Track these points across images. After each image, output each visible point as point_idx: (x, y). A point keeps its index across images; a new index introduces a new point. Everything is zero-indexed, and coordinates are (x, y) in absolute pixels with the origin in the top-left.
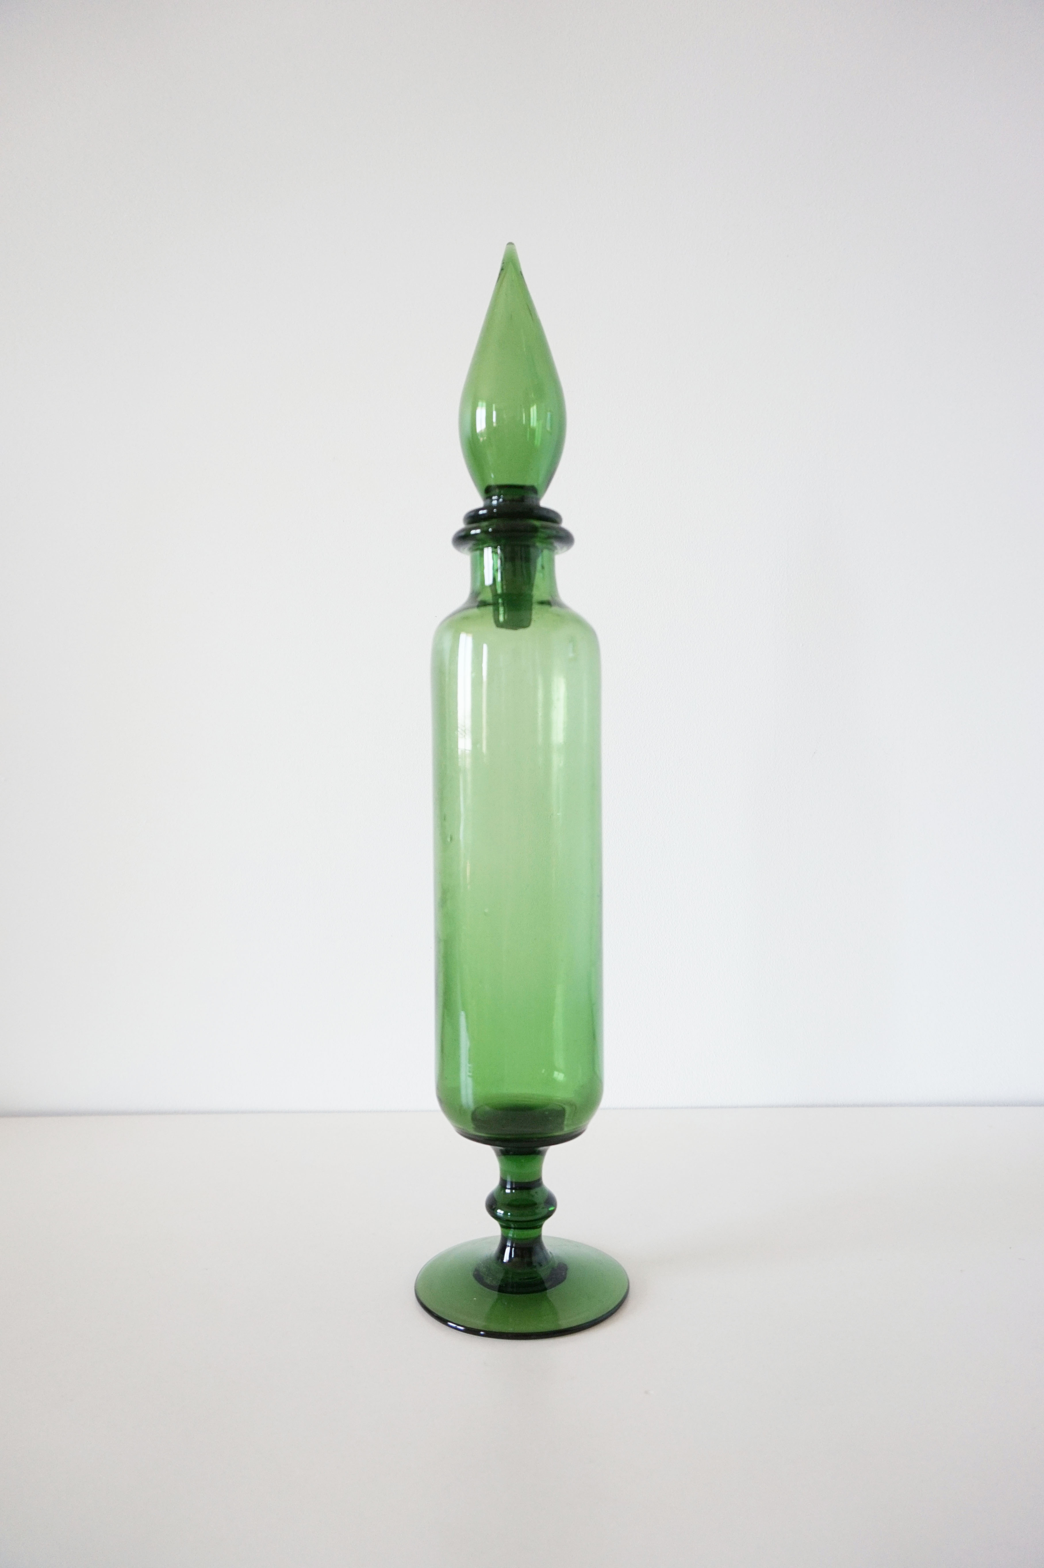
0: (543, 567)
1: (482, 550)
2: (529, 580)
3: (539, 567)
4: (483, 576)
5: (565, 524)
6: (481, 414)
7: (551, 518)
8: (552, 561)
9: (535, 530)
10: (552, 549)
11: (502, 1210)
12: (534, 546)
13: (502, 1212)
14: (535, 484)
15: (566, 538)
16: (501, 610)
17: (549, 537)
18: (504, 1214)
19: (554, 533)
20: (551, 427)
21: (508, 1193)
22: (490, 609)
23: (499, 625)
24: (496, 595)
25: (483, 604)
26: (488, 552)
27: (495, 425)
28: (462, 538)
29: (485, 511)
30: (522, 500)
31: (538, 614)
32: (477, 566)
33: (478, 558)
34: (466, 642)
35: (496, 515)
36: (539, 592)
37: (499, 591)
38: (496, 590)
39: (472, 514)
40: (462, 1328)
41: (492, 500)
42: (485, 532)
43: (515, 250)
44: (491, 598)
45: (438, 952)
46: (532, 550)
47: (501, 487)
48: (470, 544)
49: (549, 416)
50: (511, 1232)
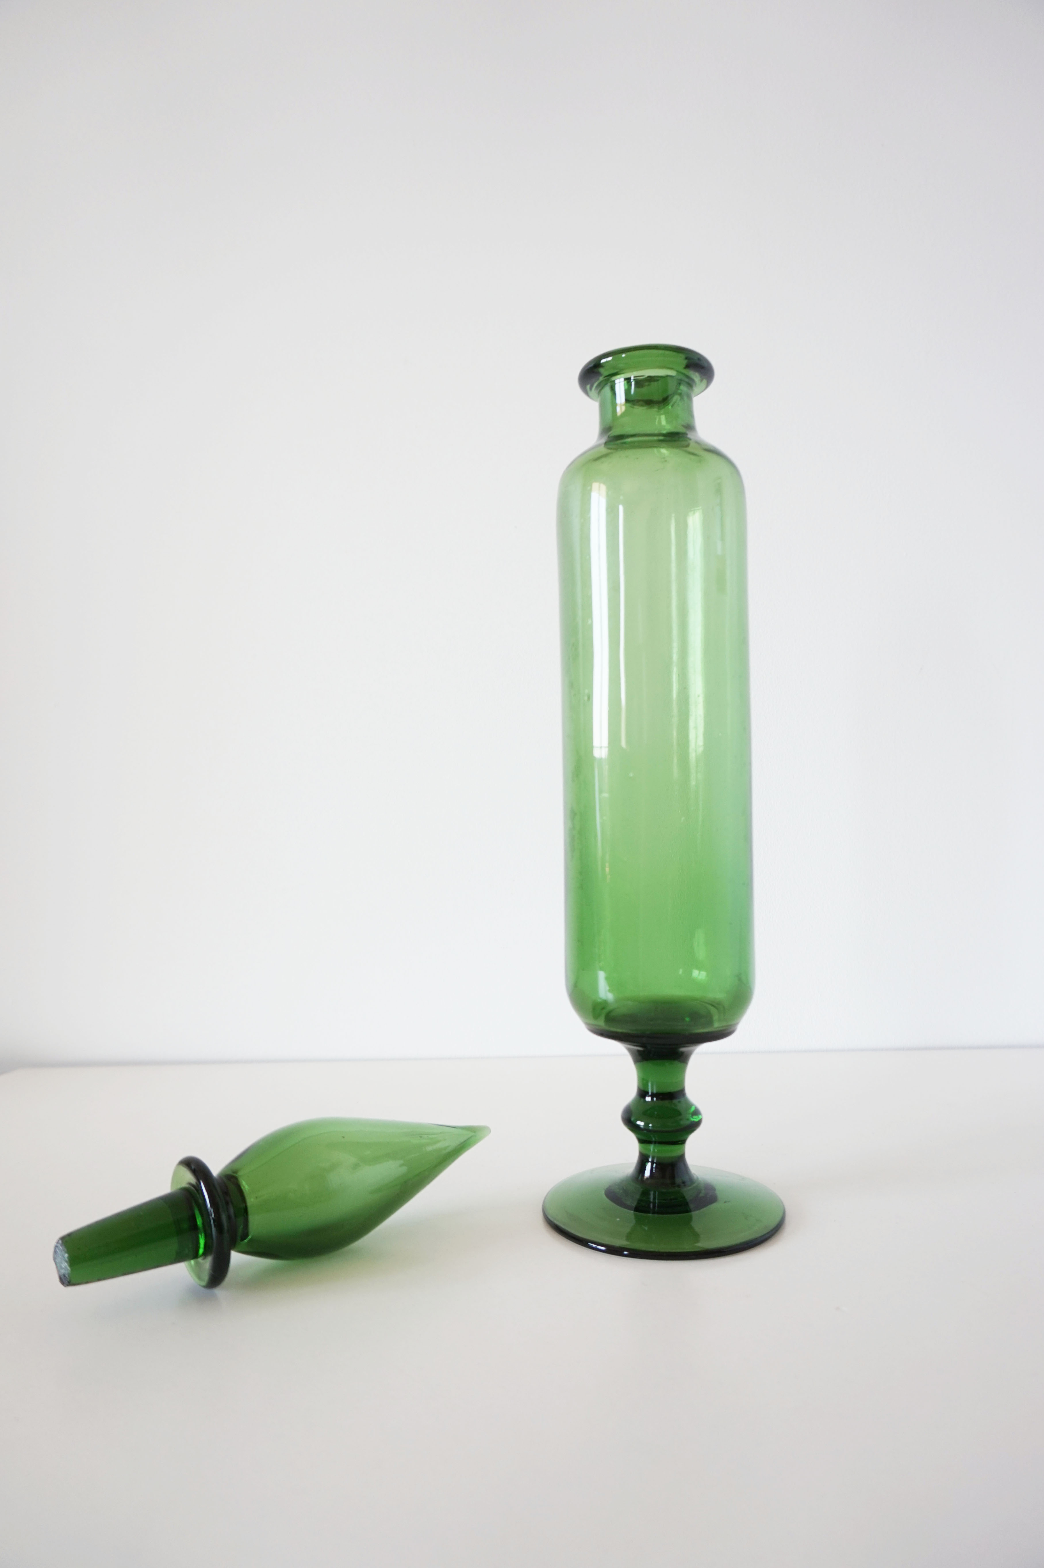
10: (690, 385)
11: (642, 1121)
15: (705, 371)
18: (644, 1125)
21: (648, 1102)
25: (615, 438)
32: (608, 402)
33: (609, 391)
34: (598, 496)
40: (603, 1248)
50: (652, 1147)
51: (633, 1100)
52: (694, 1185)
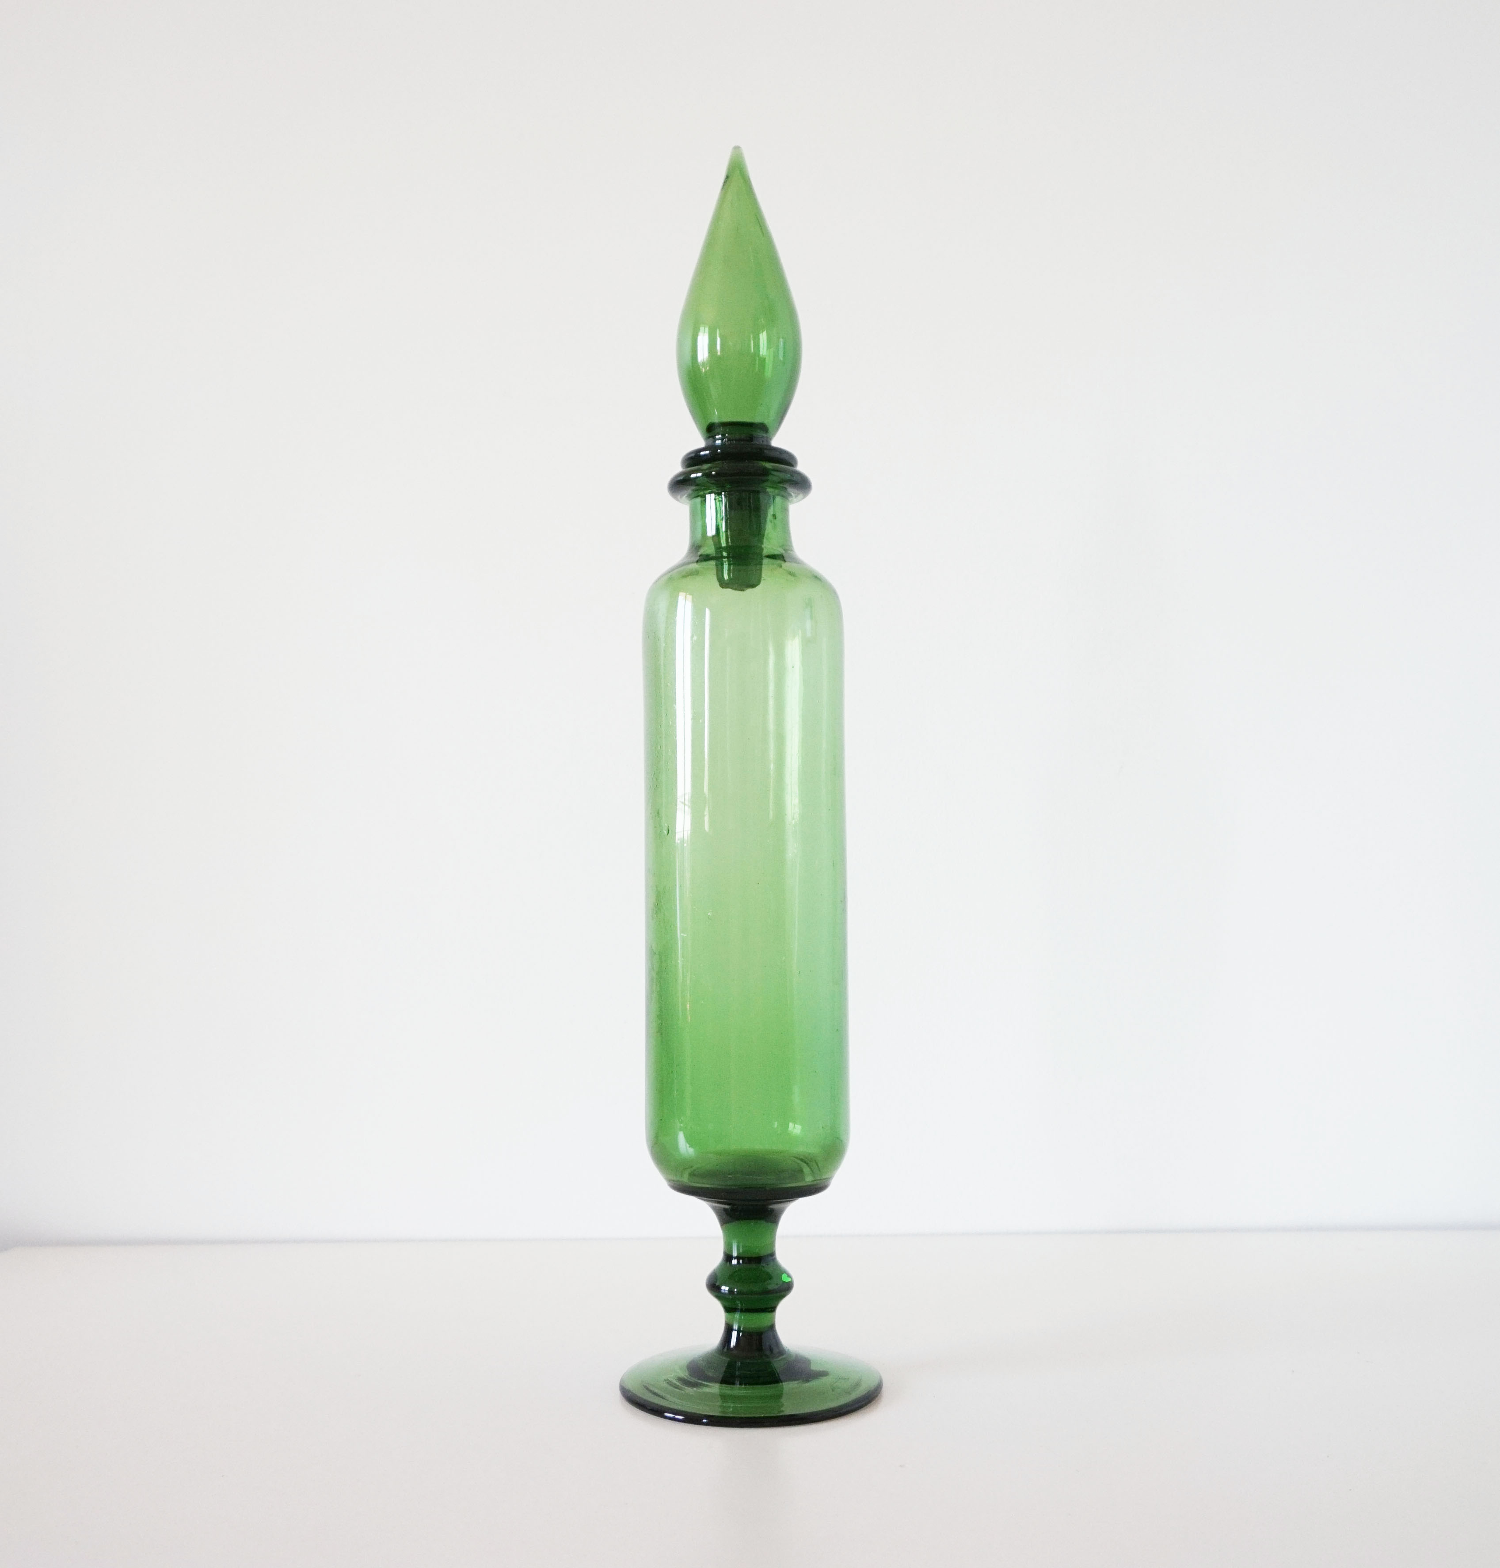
0: (774, 516)
1: (704, 497)
2: (758, 532)
3: (770, 517)
4: (704, 527)
5: (800, 468)
6: (703, 340)
7: (784, 459)
8: (785, 510)
9: (766, 472)
10: (786, 497)
11: (726, 1286)
12: (765, 492)
13: (727, 1288)
14: (766, 422)
15: (802, 484)
16: (726, 567)
17: (783, 481)
18: (729, 1291)
19: (788, 476)
20: (784, 356)
21: (734, 1265)
22: (713, 563)
23: (723, 584)
24: (719, 548)
25: (706, 558)
26: (710, 498)
27: (719, 353)
28: (679, 484)
29: (707, 452)
30: (751, 438)
31: (769, 572)
32: (697, 516)
33: (699, 506)
34: (685, 605)
35: (720, 456)
36: (770, 545)
37: (724, 544)
38: (720, 542)
39: (693, 455)
40: (680, 1417)
41: (715, 440)
42: (707, 475)
43: (742, 154)
44: (714, 552)
45: (650, 969)
46: (762, 496)
47: (724, 425)
48: (689, 490)
49: (781, 344)
50: (737, 1316)
51: (718, 1267)
52: (784, 1356)
